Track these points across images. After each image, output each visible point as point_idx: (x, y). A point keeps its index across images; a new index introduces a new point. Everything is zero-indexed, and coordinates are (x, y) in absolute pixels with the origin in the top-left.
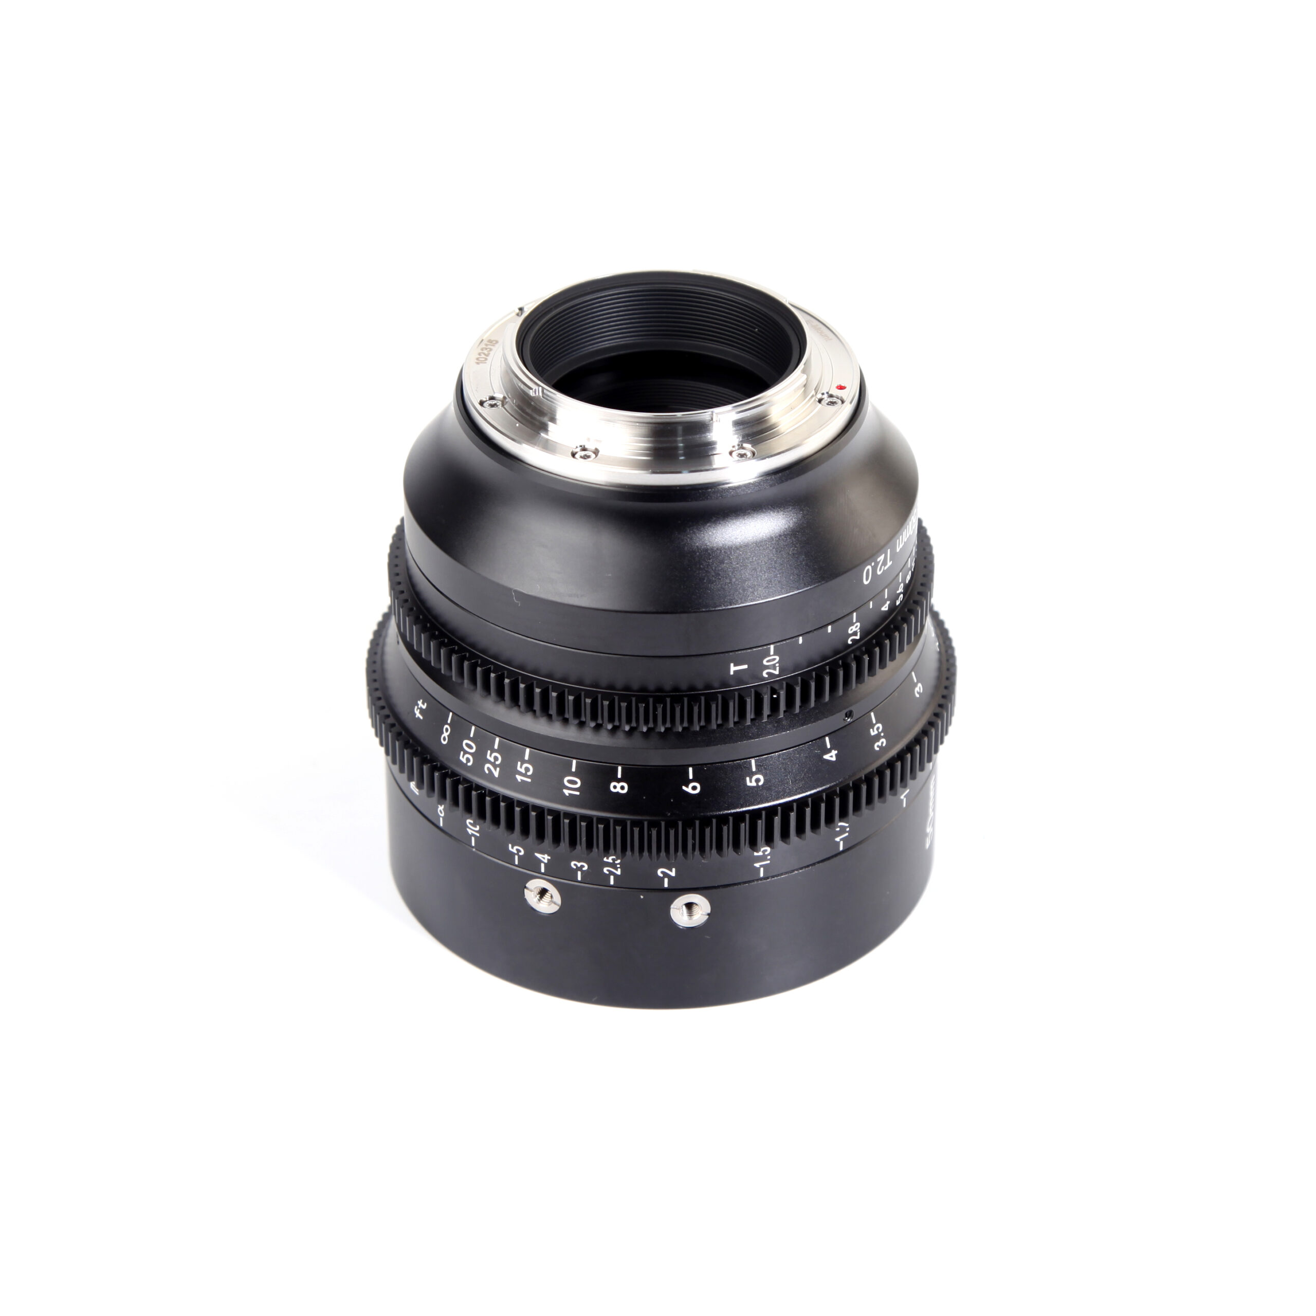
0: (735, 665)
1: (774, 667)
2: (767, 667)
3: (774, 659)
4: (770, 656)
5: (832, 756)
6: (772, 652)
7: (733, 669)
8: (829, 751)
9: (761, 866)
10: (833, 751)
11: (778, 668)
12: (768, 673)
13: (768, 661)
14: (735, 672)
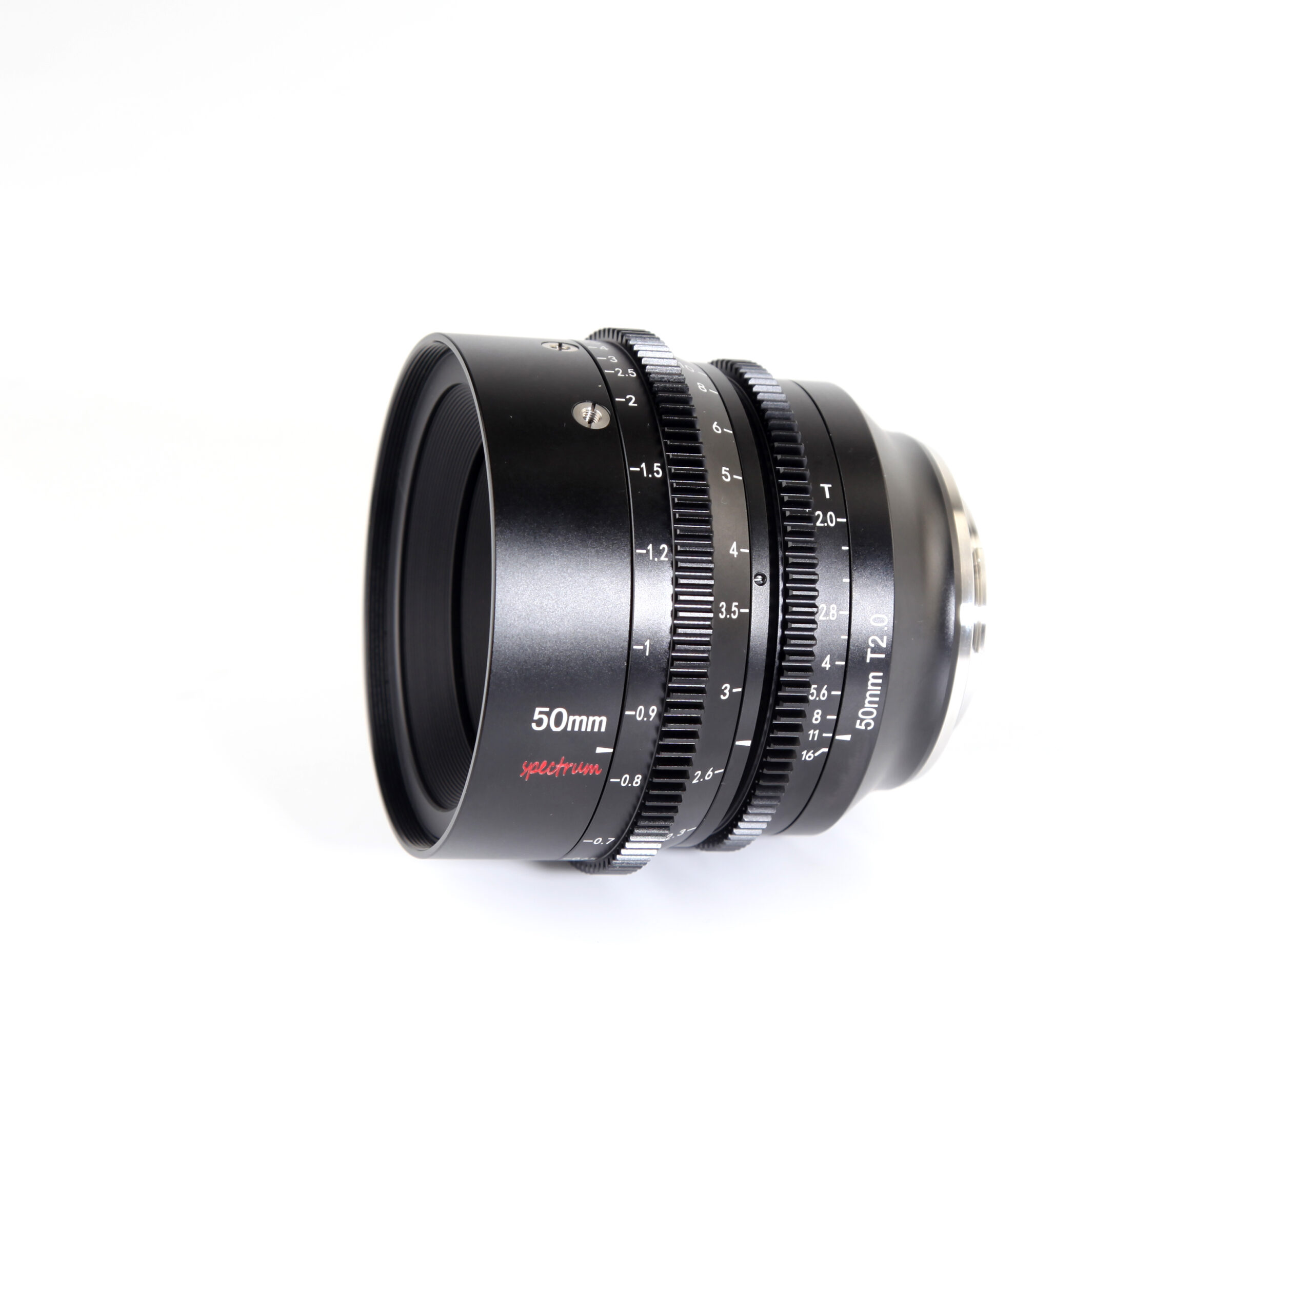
0: (829, 488)
1: (824, 521)
2: (825, 515)
3: (832, 522)
4: (836, 518)
5: (733, 550)
6: (839, 520)
7: (826, 487)
8: (738, 550)
9: (642, 469)
10: (737, 553)
11: (822, 525)
12: (819, 516)
13: (831, 516)
14: (823, 488)
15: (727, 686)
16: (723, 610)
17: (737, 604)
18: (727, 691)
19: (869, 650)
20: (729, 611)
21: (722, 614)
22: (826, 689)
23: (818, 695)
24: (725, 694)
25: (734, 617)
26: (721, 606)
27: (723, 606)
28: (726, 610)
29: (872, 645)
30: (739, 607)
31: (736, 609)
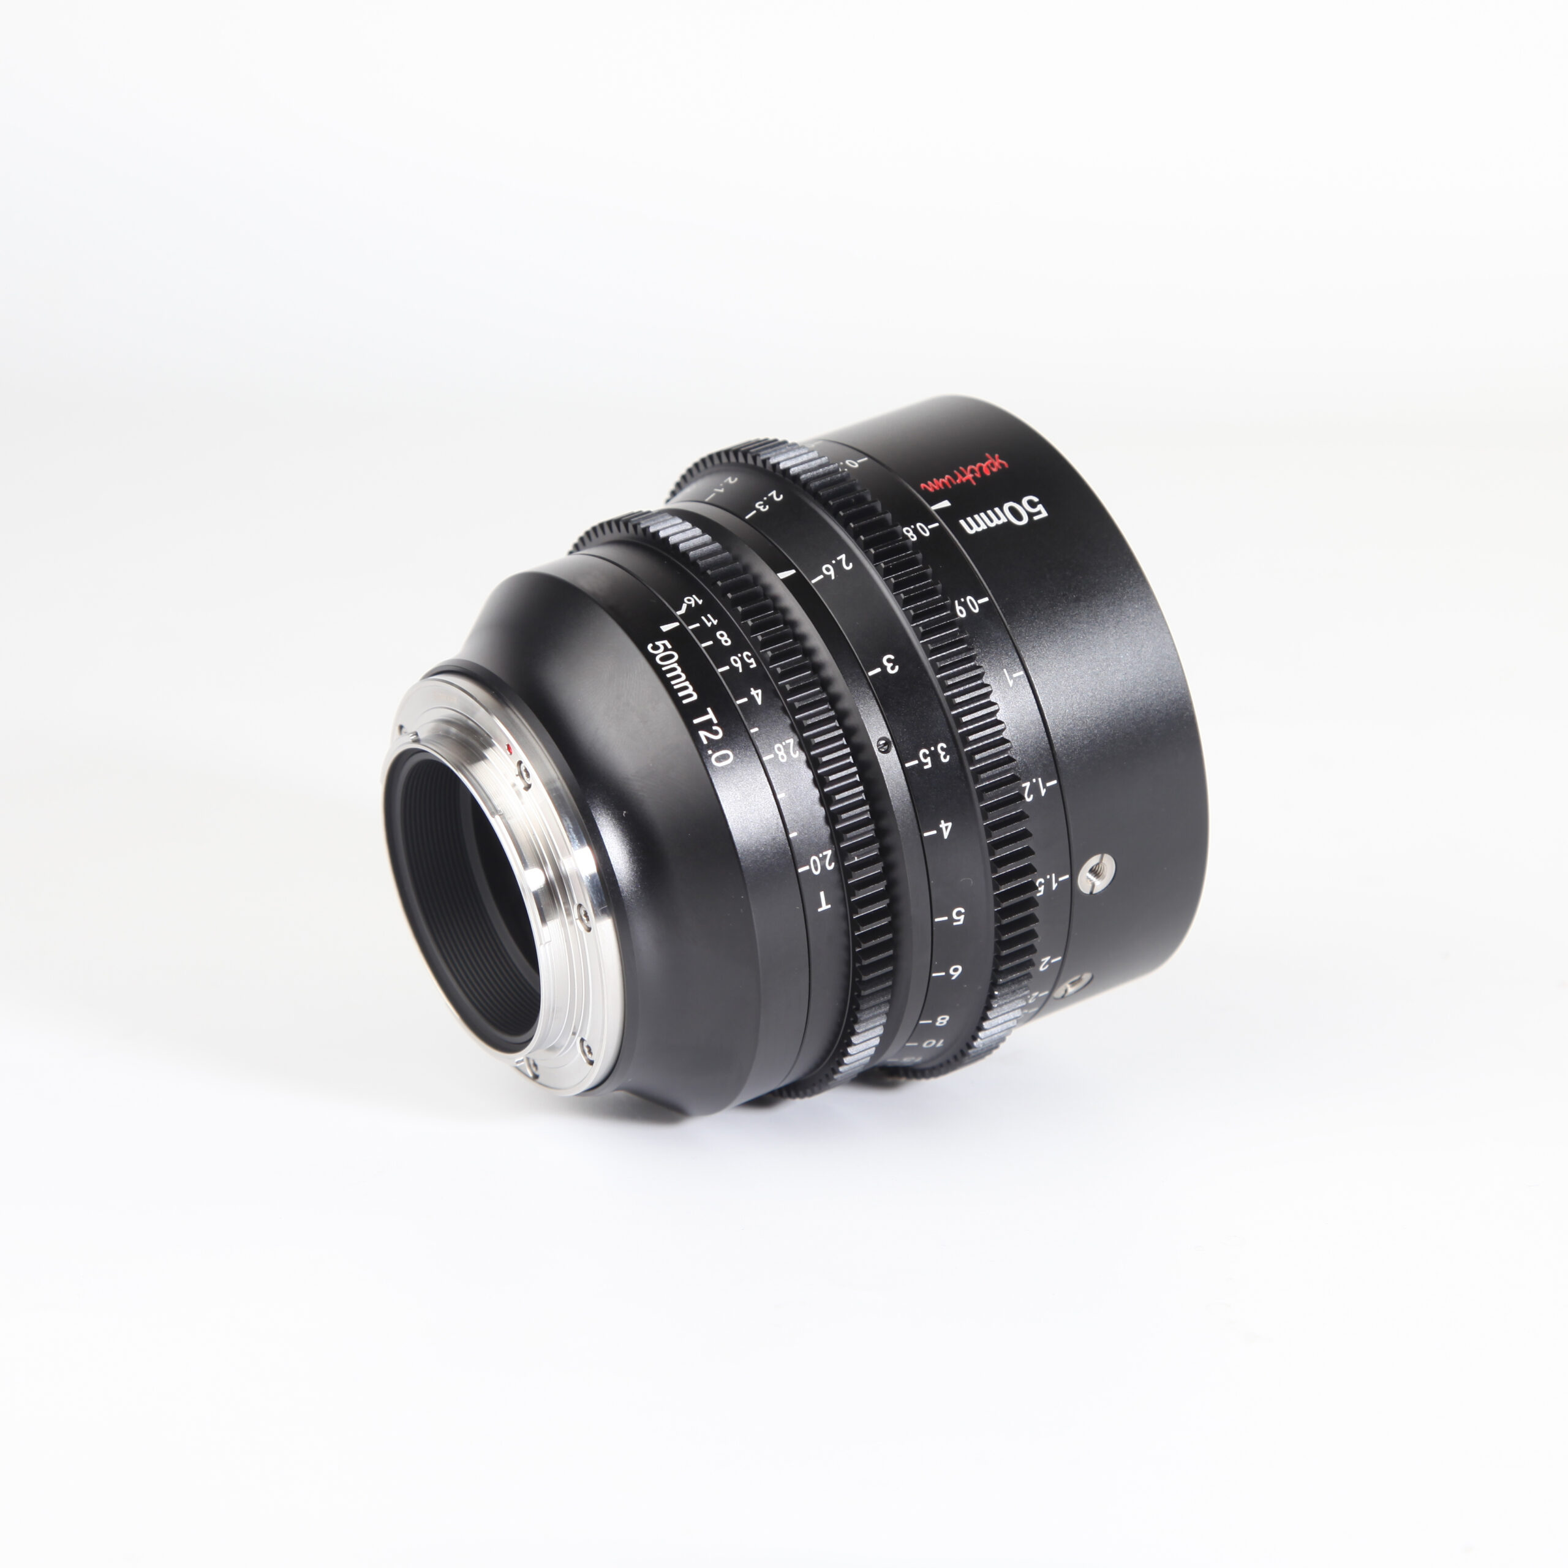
0: (822, 905)
2: (823, 867)
3: (814, 862)
4: (810, 869)
5: (946, 827)
6: (805, 867)
7: (826, 906)
10: (940, 826)
13: (816, 869)
15: (892, 670)
16: (942, 754)
17: (926, 767)
18: (889, 666)
19: (715, 721)
20: (934, 756)
21: (942, 749)
22: (738, 668)
23: (742, 659)
24: (889, 661)
25: (924, 751)
26: (948, 757)
27: (945, 757)
28: (939, 755)
29: (715, 728)
30: (921, 764)
31: (923, 760)
